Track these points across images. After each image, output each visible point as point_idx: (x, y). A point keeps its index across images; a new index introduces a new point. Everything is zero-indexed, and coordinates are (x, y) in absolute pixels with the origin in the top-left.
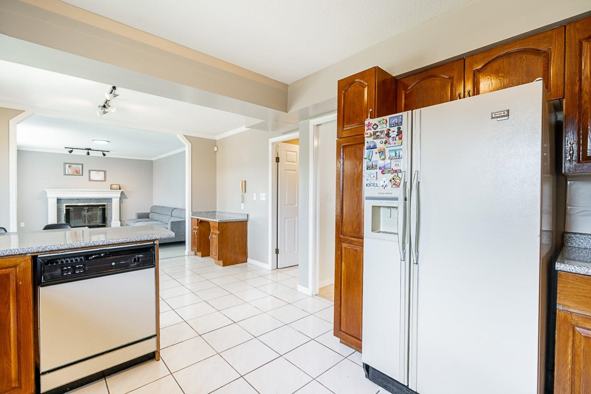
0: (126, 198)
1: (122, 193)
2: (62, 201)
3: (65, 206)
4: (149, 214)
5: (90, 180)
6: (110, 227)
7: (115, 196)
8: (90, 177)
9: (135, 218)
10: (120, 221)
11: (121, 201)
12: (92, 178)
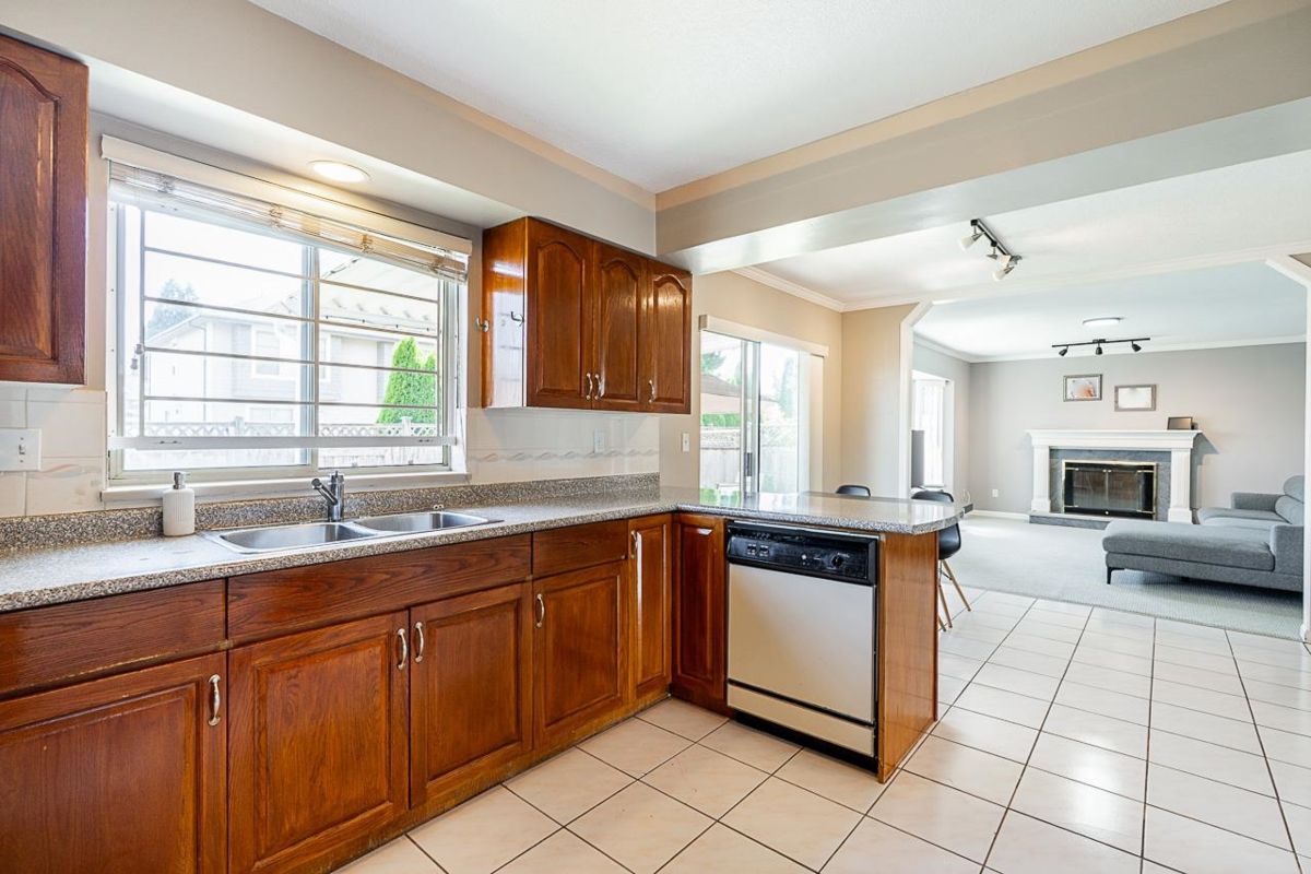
0: (1213, 451)
1: (1199, 439)
2: (1060, 454)
3: (1064, 465)
4: (1277, 498)
5: (1117, 408)
6: (1165, 520)
7: (1181, 443)
8: (1116, 402)
9: (1229, 507)
10: (1191, 508)
11: (1196, 458)
12: (1122, 404)
